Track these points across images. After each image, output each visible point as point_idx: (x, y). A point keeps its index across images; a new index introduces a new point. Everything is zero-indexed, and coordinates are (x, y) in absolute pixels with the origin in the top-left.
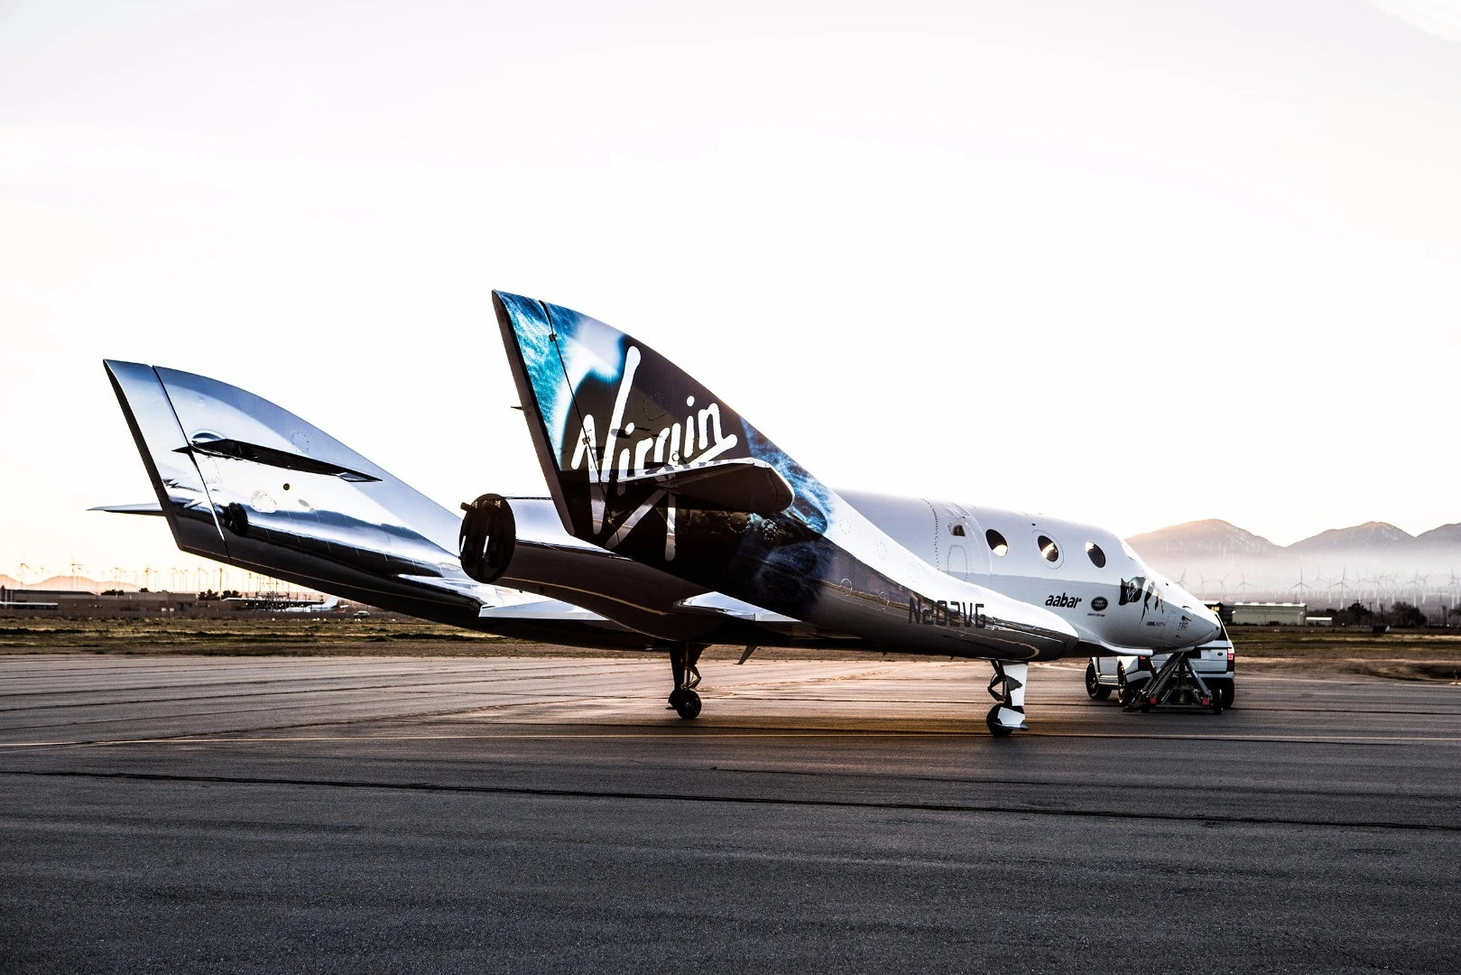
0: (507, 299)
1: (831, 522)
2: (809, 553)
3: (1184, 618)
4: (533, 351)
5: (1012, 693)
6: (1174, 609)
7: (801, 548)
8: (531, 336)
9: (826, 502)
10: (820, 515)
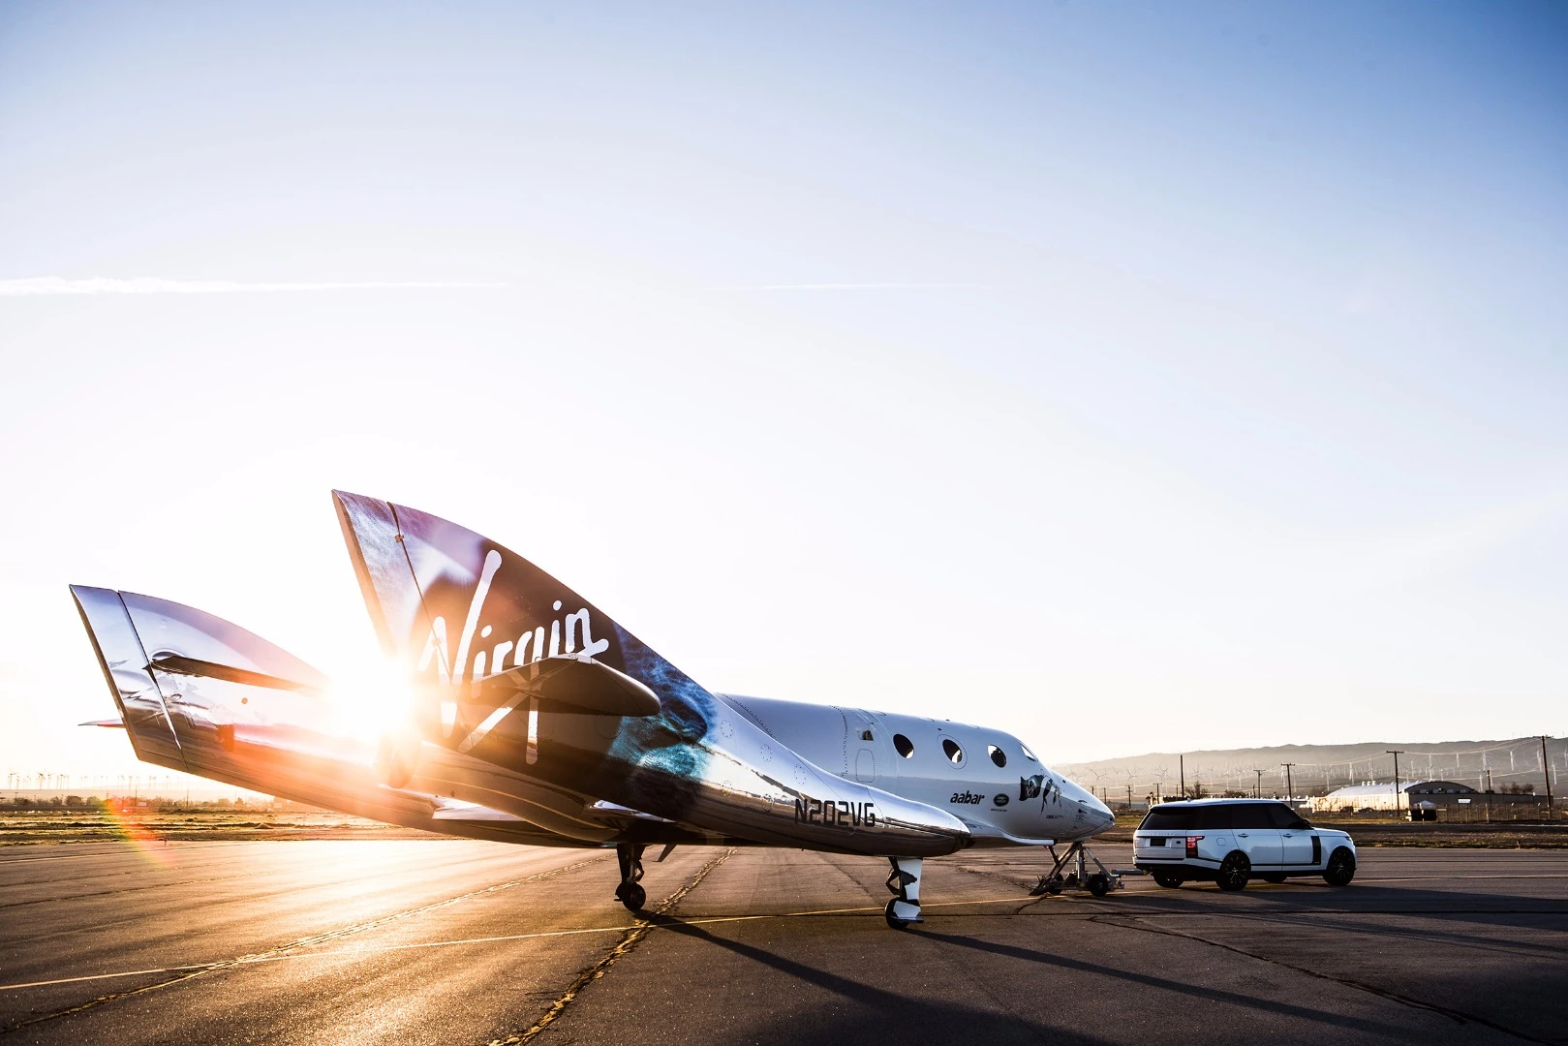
0: (347, 499)
1: (712, 725)
2: (687, 756)
3: (1080, 811)
4: (377, 551)
5: (906, 887)
6: (1071, 803)
7: (678, 751)
8: (373, 536)
9: (706, 706)
10: (700, 718)
